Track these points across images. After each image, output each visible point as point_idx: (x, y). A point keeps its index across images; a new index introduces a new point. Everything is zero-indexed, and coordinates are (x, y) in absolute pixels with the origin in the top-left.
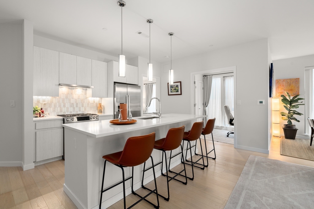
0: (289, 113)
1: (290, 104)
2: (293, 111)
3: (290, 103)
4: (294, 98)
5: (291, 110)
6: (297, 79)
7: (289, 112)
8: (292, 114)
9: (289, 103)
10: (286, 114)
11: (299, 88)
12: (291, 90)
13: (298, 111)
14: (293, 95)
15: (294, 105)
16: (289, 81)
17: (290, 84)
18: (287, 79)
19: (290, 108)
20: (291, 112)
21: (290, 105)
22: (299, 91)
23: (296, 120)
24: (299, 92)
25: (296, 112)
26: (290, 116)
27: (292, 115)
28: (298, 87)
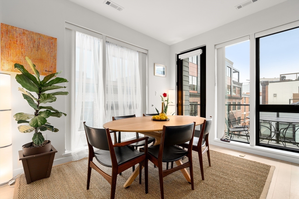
0: (36, 114)
1: (40, 92)
2: (45, 110)
3: (40, 89)
4: (47, 78)
5: (41, 108)
6: (53, 38)
7: (37, 111)
8: (42, 115)
9: (37, 90)
10: (28, 118)
11: (56, 60)
12: (41, 60)
13: (56, 109)
14: (44, 72)
15: (48, 95)
16: (36, 37)
17: (38, 47)
18: (33, 33)
19: (38, 102)
20: (41, 112)
21: (39, 95)
22: (55, 65)
23: (51, 128)
24: (55, 68)
25: (52, 111)
26: (39, 123)
27: (44, 119)
28: (55, 58)
